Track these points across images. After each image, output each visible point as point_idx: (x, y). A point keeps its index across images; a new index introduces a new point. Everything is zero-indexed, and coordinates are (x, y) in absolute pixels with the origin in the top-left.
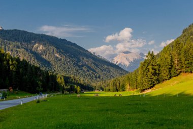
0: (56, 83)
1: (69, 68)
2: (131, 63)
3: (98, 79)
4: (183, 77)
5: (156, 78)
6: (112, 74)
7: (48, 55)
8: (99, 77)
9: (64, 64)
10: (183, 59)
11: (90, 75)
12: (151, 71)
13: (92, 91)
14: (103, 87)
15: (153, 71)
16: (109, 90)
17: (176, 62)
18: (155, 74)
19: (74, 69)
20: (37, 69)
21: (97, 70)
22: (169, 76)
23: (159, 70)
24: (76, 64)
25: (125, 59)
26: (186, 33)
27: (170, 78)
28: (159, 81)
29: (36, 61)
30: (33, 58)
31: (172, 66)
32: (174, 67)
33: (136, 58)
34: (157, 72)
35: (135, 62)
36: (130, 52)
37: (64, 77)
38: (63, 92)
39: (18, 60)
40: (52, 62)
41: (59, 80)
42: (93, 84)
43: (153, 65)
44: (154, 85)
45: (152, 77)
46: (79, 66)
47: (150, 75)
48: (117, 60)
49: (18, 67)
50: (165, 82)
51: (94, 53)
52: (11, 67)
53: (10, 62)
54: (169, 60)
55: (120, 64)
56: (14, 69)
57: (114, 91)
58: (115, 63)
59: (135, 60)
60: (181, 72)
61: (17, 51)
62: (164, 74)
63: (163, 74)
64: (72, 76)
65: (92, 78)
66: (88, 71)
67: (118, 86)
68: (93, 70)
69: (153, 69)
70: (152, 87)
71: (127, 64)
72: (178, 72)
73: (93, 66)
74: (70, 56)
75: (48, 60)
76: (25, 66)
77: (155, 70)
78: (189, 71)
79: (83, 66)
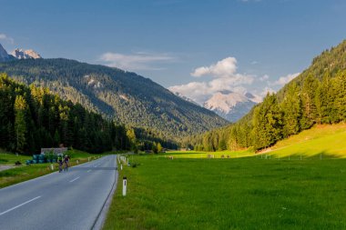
0: (125, 138)
1: (140, 116)
2: (232, 108)
3: (184, 132)
4: (317, 129)
5: (279, 131)
6: (204, 124)
7: (108, 96)
8: (186, 130)
9: (134, 110)
10: (318, 104)
11: (172, 126)
12: (271, 121)
13: (176, 149)
14: (192, 144)
15: (274, 122)
16: (202, 149)
17: (308, 109)
18: (277, 125)
19: (148, 117)
20: (98, 117)
21: (183, 119)
22: (297, 129)
23: (282, 120)
24: (151, 110)
25: (224, 102)
26: (317, 63)
27: (299, 131)
28: (282, 136)
29: (91, 105)
30: (86, 101)
31: (301, 114)
32: (304, 115)
33: (240, 100)
34: (280, 122)
35: (239, 107)
36: (231, 92)
37: (135, 129)
38: (136, 152)
39: (70, 104)
40: (116, 107)
41: (128, 133)
42: (177, 140)
43: (273, 113)
44: (275, 142)
45: (273, 130)
46: (156, 113)
47: (269, 127)
48: (211, 104)
49: (71, 115)
50: (291, 138)
51: (178, 93)
52: (61, 115)
53: (60, 108)
54: (297, 105)
55: (216, 109)
56: (66, 118)
57: (209, 151)
58: (208, 108)
59: (238, 103)
60: (315, 123)
61: (63, 91)
62: (290, 125)
63: (288, 125)
64: (145, 128)
65: (174, 131)
66: (169, 120)
67: (215, 144)
68: (176, 118)
69: (274, 118)
70: (272, 145)
71: (227, 109)
72: (311, 123)
73: (176, 113)
74: (141, 98)
75: (110, 104)
76: (80, 113)
77: (277, 119)
78: (328, 121)
79: (161, 113)
